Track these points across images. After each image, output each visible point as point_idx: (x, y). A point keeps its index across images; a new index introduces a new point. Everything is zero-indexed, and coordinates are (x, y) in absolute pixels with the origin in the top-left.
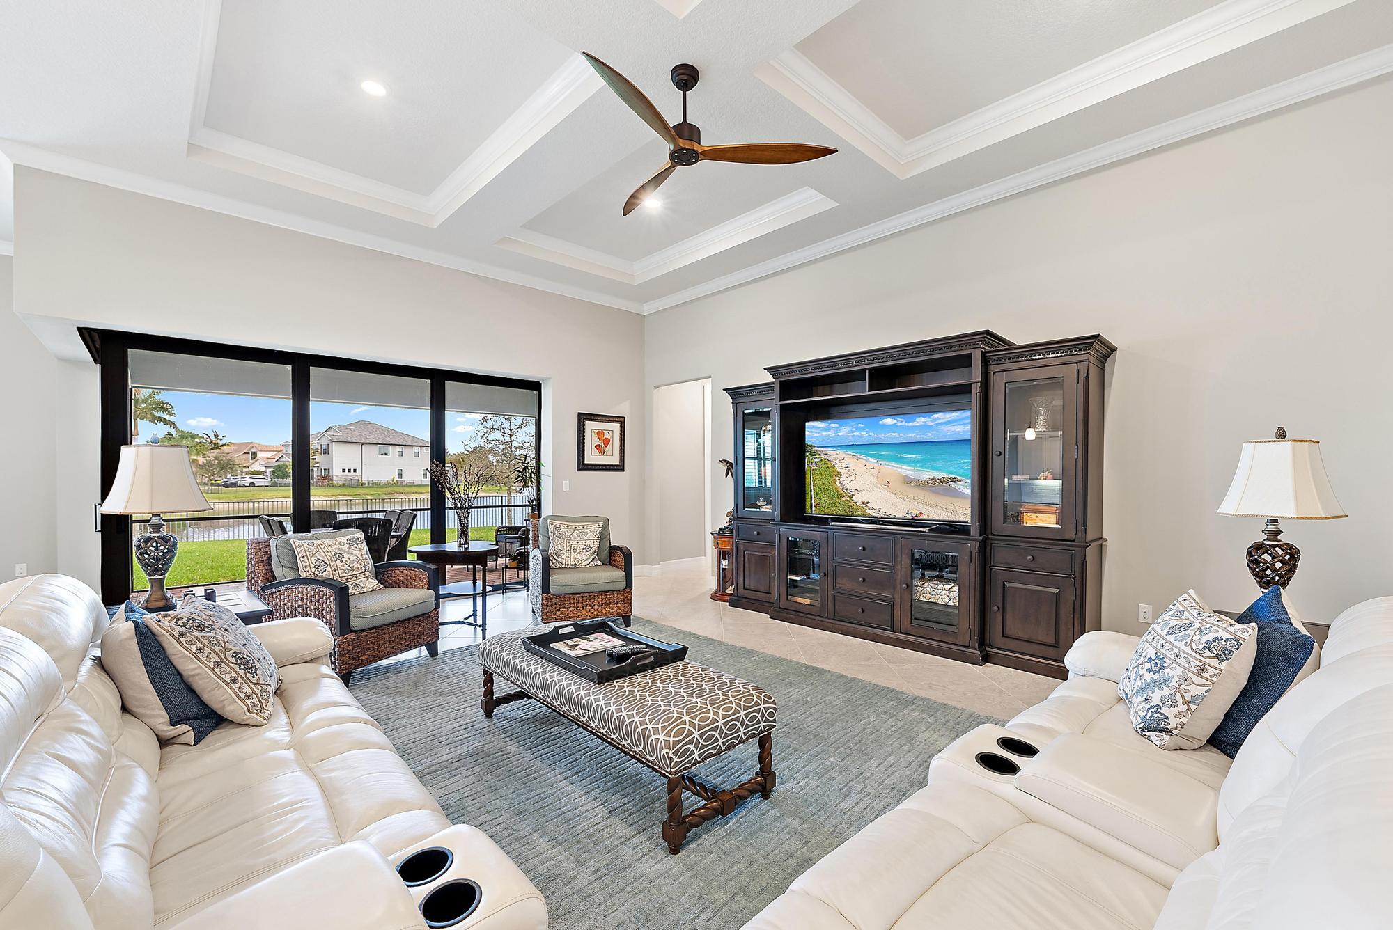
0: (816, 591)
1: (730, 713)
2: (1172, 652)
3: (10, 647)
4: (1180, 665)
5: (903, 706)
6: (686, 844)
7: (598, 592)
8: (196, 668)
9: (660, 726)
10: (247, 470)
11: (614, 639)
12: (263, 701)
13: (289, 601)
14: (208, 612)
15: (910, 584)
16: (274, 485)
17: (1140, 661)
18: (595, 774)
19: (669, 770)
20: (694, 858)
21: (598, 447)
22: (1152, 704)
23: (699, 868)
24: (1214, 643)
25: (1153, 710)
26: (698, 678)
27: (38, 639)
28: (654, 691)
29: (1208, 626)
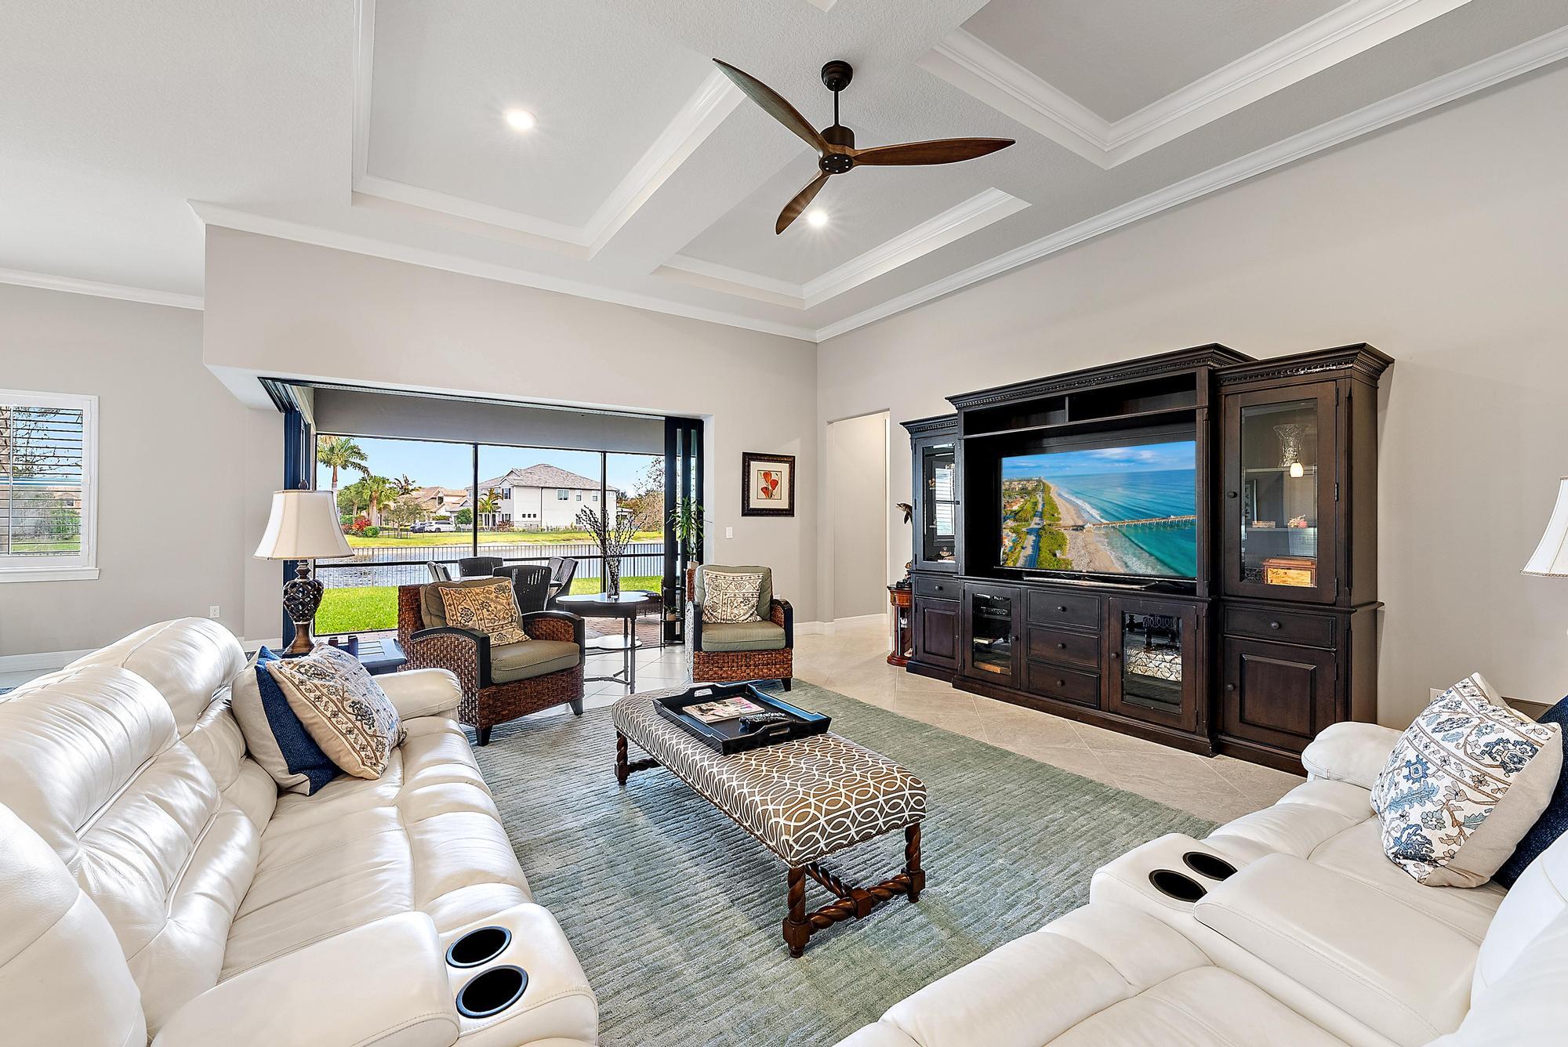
0: (1007, 658)
1: (866, 797)
2: (1438, 756)
3: (124, 690)
4: (1449, 774)
5: (1101, 802)
6: (811, 947)
7: (755, 651)
8: (314, 717)
9: (781, 807)
10: (434, 515)
11: (752, 705)
12: (378, 754)
13: (435, 650)
14: (332, 660)
15: (1120, 653)
16: (458, 530)
17: (1397, 765)
18: (723, 856)
19: (789, 859)
20: (817, 964)
21: (765, 490)
22: (1410, 823)
23: (821, 977)
24: (1497, 747)
25: (1410, 831)
26: (837, 755)
27: (158, 682)
28: (783, 767)
29: (1490, 723)
